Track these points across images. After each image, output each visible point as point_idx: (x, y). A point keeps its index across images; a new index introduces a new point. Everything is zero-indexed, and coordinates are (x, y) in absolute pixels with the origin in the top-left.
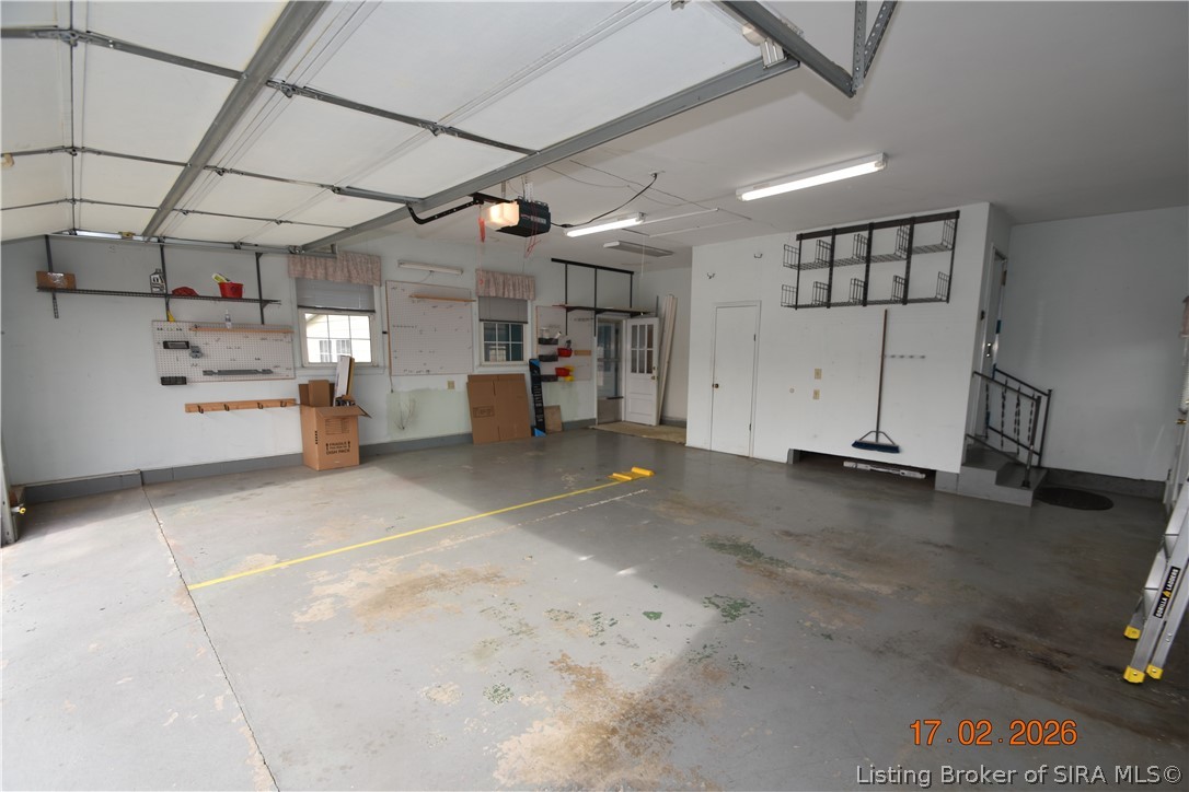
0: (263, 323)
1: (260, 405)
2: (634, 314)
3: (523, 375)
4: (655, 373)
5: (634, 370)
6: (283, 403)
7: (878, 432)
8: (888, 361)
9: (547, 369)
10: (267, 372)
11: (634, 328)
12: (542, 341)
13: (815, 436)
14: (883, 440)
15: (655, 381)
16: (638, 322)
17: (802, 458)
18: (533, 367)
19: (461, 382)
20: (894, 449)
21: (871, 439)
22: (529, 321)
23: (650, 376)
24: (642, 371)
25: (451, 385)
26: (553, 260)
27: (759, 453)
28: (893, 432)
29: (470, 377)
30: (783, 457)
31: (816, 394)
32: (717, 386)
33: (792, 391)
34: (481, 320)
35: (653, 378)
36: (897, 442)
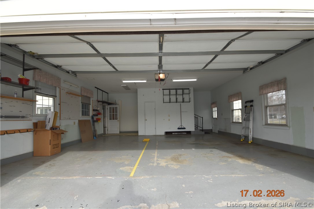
0: (23, 96)
1: (20, 131)
2: (109, 104)
3: (90, 120)
4: (118, 119)
5: (110, 119)
6: (27, 131)
7: (181, 126)
8: (181, 112)
9: (95, 118)
10: (23, 117)
11: (110, 108)
12: (94, 110)
13: (170, 128)
14: (182, 127)
15: (118, 122)
16: (112, 106)
17: (167, 133)
18: (92, 118)
19: (77, 122)
20: (184, 128)
21: (180, 127)
22: (91, 104)
23: (117, 120)
24: (114, 119)
25: (74, 123)
26: (95, 87)
27: (158, 134)
28: (184, 126)
29: (79, 121)
30: (163, 134)
31: (169, 120)
32: (146, 120)
33: (164, 120)
34: (81, 103)
35: (118, 121)
36: (185, 127)
